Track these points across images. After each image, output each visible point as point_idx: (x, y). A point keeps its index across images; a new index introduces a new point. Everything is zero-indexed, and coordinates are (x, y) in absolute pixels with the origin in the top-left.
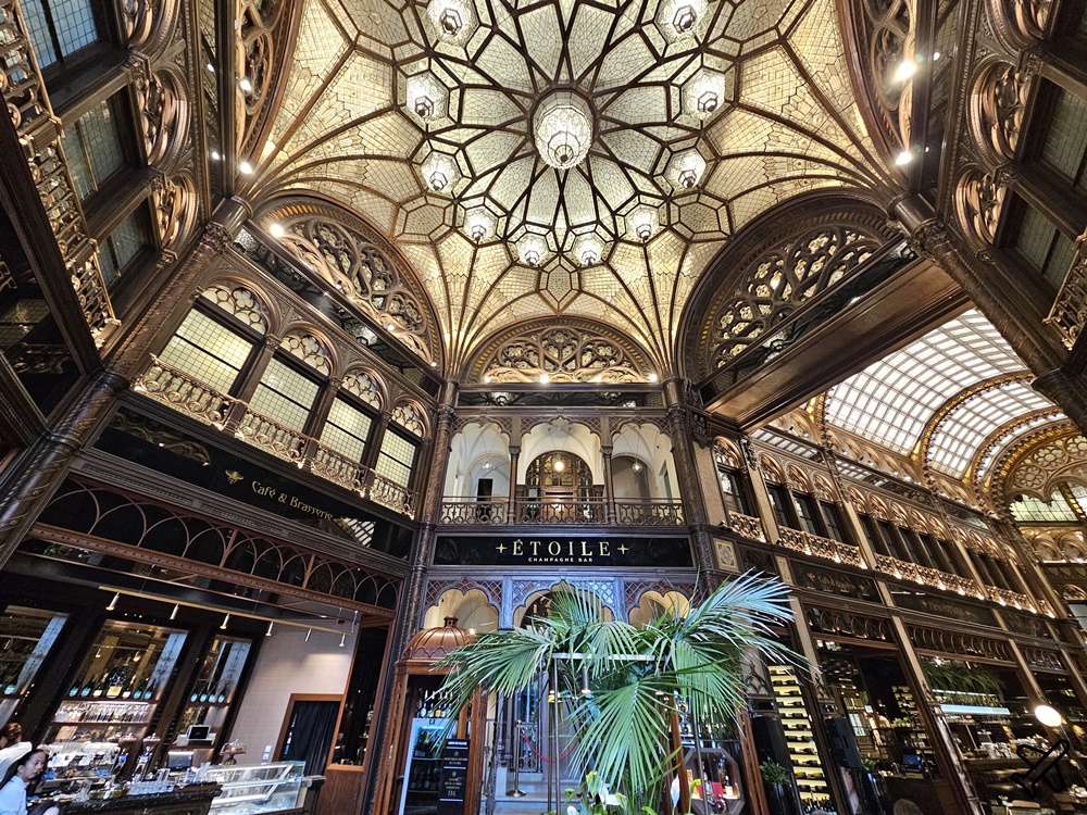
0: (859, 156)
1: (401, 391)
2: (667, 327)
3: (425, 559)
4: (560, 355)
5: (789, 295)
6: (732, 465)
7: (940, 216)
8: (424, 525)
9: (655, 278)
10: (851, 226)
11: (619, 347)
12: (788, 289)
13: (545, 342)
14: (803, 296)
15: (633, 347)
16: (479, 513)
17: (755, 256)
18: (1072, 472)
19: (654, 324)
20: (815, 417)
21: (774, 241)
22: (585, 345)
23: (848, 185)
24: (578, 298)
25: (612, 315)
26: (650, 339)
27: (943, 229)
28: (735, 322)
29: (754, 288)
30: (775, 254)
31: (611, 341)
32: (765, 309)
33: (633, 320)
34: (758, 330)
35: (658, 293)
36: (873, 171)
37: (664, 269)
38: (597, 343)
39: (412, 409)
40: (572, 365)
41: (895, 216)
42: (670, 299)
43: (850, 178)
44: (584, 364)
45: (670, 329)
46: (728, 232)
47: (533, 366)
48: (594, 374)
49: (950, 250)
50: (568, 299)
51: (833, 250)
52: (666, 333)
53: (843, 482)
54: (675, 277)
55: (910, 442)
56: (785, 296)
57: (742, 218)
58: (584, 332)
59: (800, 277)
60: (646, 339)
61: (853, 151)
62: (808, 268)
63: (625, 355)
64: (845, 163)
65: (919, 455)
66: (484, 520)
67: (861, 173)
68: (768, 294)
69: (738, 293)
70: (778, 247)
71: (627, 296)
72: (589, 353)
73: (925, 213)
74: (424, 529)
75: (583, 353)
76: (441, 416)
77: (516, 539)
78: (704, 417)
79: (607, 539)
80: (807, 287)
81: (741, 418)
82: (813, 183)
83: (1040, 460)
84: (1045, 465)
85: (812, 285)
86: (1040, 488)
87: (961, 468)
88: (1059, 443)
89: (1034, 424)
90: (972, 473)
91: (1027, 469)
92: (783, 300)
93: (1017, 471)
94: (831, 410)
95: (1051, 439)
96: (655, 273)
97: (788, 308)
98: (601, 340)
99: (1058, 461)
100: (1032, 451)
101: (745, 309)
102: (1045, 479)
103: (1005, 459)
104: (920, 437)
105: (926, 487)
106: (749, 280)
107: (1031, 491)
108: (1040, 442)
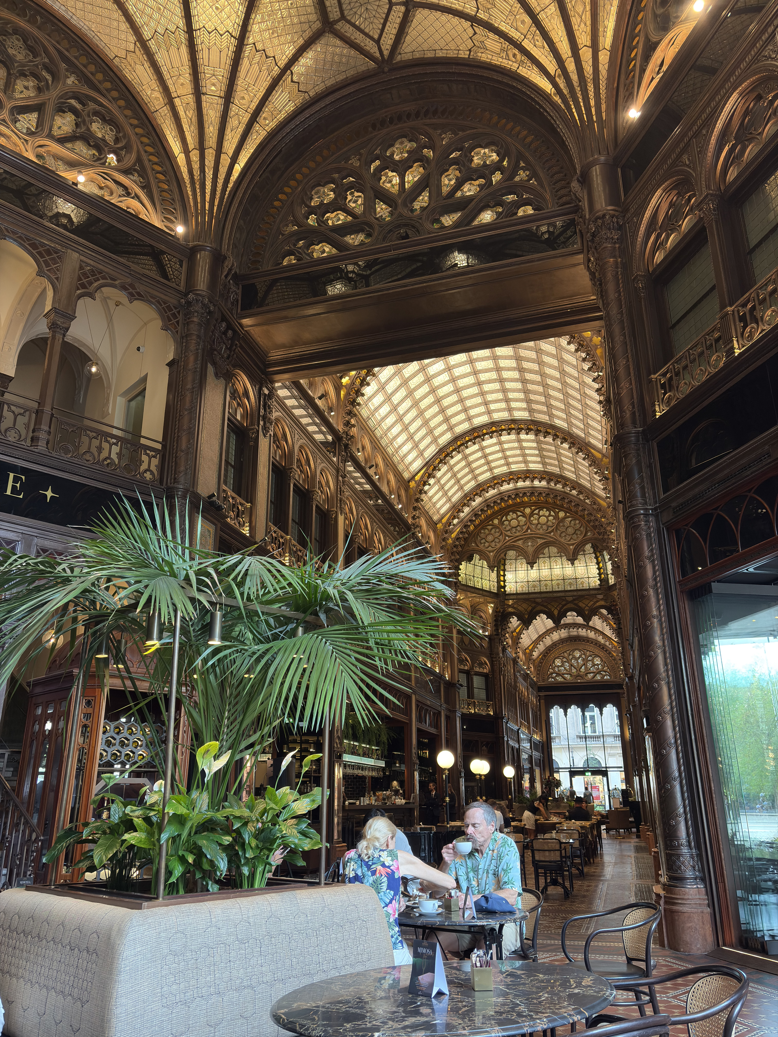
0: (588, 69)
2: (231, 152)
4: (9, 86)
5: (423, 209)
7: (626, 211)
9: (248, 50)
10: (531, 158)
11: (133, 138)
12: (423, 200)
14: (438, 221)
15: (158, 154)
17: (400, 118)
19: (211, 131)
20: (348, 394)
21: (435, 113)
22: (66, 96)
23: (557, 99)
25: (139, 68)
26: (195, 156)
27: (620, 228)
28: (334, 206)
29: (380, 170)
30: (427, 135)
31: (121, 119)
32: (382, 209)
33: (177, 102)
34: (361, 237)
35: (240, 82)
36: (592, 103)
37: (268, 45)
38: (92, 105)
40: (30, 120)
41: (585, 180)
42: (254, 106)
43: (565, 91)
44: (56, 132)
45: (234, 159)
46: (386, 53)
48: (71, 165)
49: (614, 257)
51: (497, 177)
52: (225, 161)
54: (276, 71)
55: (417, 464)
56: (417, 205)
57: (415, 45)
58: (73, 68)
59: (445, 190)
60: (186, 152)
61: (586, 55)
62: (459, 184)
63: (139, 160)
64: (571, 66)
65: (418, 484)
67: (579, 95)
68: (395, 190)
69: (355, 162)
70: (435, 126)
71: (184, 50)
72: (70, 118)
73: (613, 198)
75: (60, 109)
78: (235, 331)
79: (24, 471)
80: (449, 210)
81: (275, 355)
82: (521, 63)
83: (506, 523)
84: (507, 529)
85: (455, 211)
86: (493, 552)
87: (442, 511)
88: (528, 511)
89: (520, 484)
90: (449, 519)
91: (492, 529)
92: (412, 211)
93: (483, 528)
94: (368, 391)
95: (524, 505)
96: (251, 40)
97: (414, 227)
98: (101, 105)
99: (519, 528)
100: (504, 512)
101: (356, 194)
102: (501, 544)
103: (480, 513)
104: (427, 463)
105: (410, 521)
106: (377, 152)
107: (484, 553)
108: (515, 505)
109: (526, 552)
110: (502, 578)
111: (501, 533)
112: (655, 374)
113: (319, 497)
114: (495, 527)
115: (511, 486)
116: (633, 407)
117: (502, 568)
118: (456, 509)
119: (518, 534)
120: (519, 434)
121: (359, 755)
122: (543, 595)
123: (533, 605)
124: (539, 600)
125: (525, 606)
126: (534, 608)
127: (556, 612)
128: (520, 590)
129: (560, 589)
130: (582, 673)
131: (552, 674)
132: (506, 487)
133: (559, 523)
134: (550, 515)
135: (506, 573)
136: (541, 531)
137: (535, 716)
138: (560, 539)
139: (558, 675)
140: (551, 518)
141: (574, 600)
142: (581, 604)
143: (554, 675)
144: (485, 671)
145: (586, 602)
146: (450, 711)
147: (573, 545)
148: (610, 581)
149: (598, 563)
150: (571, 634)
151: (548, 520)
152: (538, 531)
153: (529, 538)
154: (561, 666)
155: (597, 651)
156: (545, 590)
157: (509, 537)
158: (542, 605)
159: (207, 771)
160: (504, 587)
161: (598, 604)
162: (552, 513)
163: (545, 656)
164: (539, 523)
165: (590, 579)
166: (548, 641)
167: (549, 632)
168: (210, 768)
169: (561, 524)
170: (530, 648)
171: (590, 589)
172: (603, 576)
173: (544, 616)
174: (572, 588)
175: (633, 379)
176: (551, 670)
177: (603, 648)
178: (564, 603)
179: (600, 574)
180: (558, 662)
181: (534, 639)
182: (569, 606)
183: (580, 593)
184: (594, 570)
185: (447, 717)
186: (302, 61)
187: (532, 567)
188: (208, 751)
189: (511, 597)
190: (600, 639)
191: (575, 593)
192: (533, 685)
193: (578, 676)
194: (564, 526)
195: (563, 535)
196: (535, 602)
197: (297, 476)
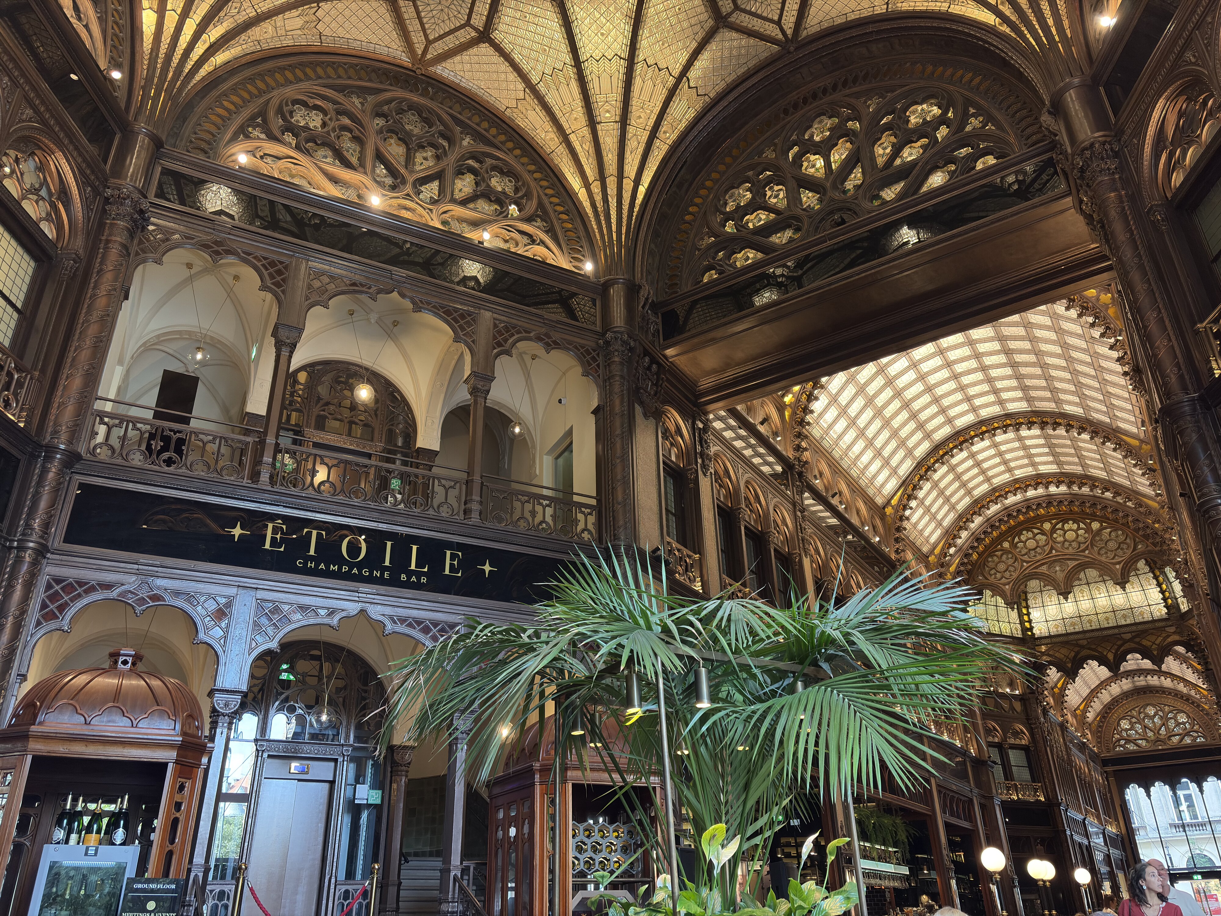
1: (29, 112)
2: (633, 175)
3: (46, 526)
4: (409, 160)
5: (857, 187)
6: (673, 458)
7: (1119, 133)
8: (51, 450)
9: (639, 68)
10: (982, 102)
11: (532, 184)
12: (856, 177)
13: (380, 122)
14: (877, 197)
15: (557, 195)
16: (156, 445)
17: (815, 96)
18: (1049, 568)
20: (794, 413)
21: (854, 82)
22: (463, 158)
23: (1004, 28)
24: (474, 50)
25: (531, 114)
26: (596, 188)
27: (1116, 155)
28: (753, 206)
29: (799, 156)
30: (849, 106)
31: (519, 168)
32: (808, 198)
33: (572, 137)
34: (788, 234)
35: (635, 102)
36: (1050, 22)
37: (659, 56)
38: (489, 161)
39: (42, 168)
40: (432, 189)
41: (1058, 110)
42: (651, 122)
43: (1014, 18)
44: (458, 195)
45: (637, 182)
46: (789, 32)
47: (347, 164)
48: (476, 224)
49: (1116, 190)
50: (451, 42)
51: (942, 132)
52: (628, 185)
53: (807, 525)
54: (671, 81)
55: (892, 485)
56: (849, 185)
57: (821, 15)
58: (467, 129)
59: (881, 161)
60: (587, 185)
62: (897, 151)
63: (540, 205)
65: (896, 509)
66: (169, 462)
67: (1032, 17)
68: (821, 174)
69: (770, 154)
70: (857, 95)
71: (574, 86)
72: (469, 178)
73: (1100, 123)
74: (49, 458)
75: (460, 173)
76: (113, 210)
77: (273, 517)
78: (659, 365)
79: (460, 546)
80: (888, 183)
81: (705, 383)
83: (1020, 545)
84: (1023, 553)
85: (897, 182)
86: (1008, 584)
87: (933, 540)
88: (1047, 526)
89: (1031, 493)
90: (943, 549)
91: (1002, 555)
92: (845, 192)
93: (991, 555)
94: (817, 406)
95: (1040, 519)
96: (641, 58)
97: (850, 210)
98: (498, 159)
99: (1038, 550)
100: (1014, 531)
101: (776, 188)
102: (1017, 572)
103: (983, 536)
104: (904, 482)
105: (893, 556)
106: (794, 137)
107: (998, 587)
108: (1028, 521)
109: (1054, 580)
110: (1026, 618)
111: (1016, 560)
112: (1202, 322)
113: (777, 539)
114: (1005, 551)
115: (1019, 497)
116: (1180, 369)
117: (1024, 604)
118: (951, 535)
119: (1039, 557)
120: (1018, 430)
121: (873, 859)
122: (1088, 635)
123: (1076, 649)
124: (1084, 642)
125: (1064, 651)
126: (1077, 653)
127: (1111, 656)
128: (1053, 632)
129: (1111, 625)
130: (1162, 737)
131: (1119, 740)
132: (1011, 500)
133: (1094, 537)
134: (1079, 528)
135: (1031, 610)
136: (1071, 550)
137: (1104, 800)
138: (1099, 558)
139: (1128, 741)
140: (1081, 532)
141: (1134, 637)
142: (1145, 642)
143: (1123, 742)
144: (1023, 742)
145: (1153, 638)
146: (984, 797)
147: (1119, 563)
148: (1182, 607)
149: (1159, 585)
150: (1138, 684)
151: (1078, 536)
152: (1066, 551)
153: (1055, 561)
154: (1130, 729)
155: (1179, 705)
156: (1090, 628)
157: (1027, 562)
158: (1090, 649)
159: (715, 862)
160: (1031, 629)
161: (1170, 640)
162: (1082, 525)
163: (1104, 717)
164: (1066, 540)
165: (1153, 608)
166: (1105, 697)
167: (1104, 684)
168: (718, 858)
169: (1098, 538)
170: (1081, 707)
171: (1154, 621)
172: (1170, 601)
173: (1095, 663)
174: (1128, 622)
175: (1171, 334)
176: (1117, 736)
177: (1187, 700)
178: (1119, 643)
179: (1165, 599)
180: (1125, 724)
181: (1085, 695)
182: (1127, 646)
183: (1140, 627)
184: (1155, 595)
185: (983, 807)
186: (698, 64)
187: (1066, 598)
188: (714, 836)
189: (1043, 641)
190: (1181, 687)
191: (1134, 628)
192: (1094, 757)
193: (1158, 740)
194: (1102, 540)
195: (1103, 551)
196: (1077, 645)
197: (747, 517)
